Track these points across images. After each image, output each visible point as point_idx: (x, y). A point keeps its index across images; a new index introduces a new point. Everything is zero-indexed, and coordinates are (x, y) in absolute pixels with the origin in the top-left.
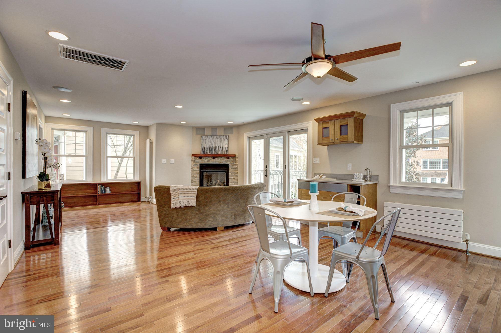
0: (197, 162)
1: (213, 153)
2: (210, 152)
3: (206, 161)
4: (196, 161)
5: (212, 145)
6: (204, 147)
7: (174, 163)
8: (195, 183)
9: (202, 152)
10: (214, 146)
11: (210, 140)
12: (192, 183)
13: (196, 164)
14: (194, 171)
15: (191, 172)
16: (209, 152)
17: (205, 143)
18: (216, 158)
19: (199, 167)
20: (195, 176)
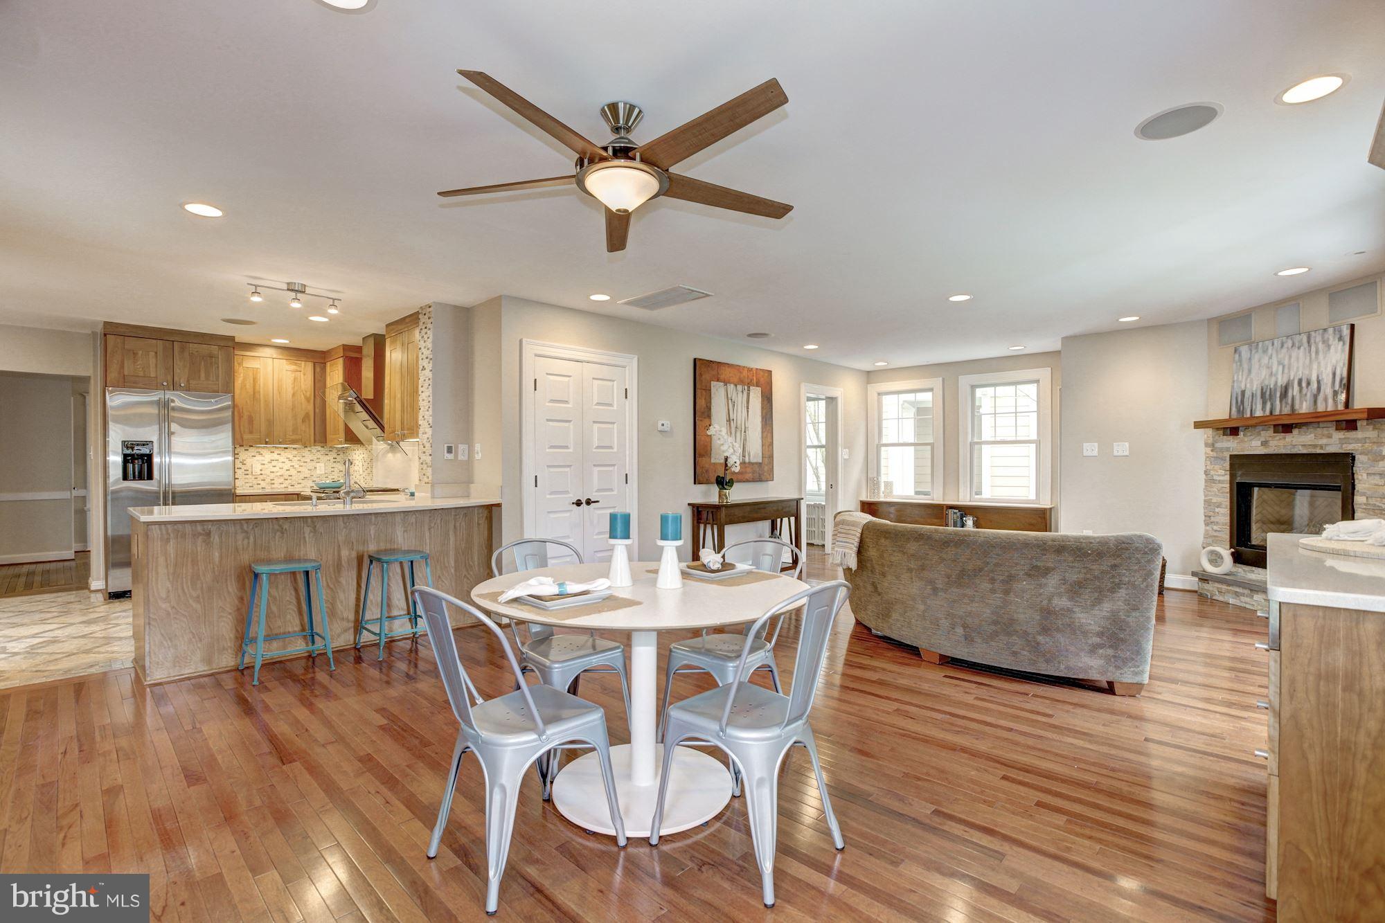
0: (1222, 450)
1: (1277, 412)
2: (1264, 408)
3: (1252, 444)
4: (1218, 445)
5: (1273, 379)
6: (1243, 388)
7: (1127, 453)
8: (1215, 528)
9: (1234, 409)
10: (1281, 381)
11: (1265, 360)
12: (1208, 528)
13: (1220, 455)
14: (1213, 481)
15: (1203, 487)
16: (1259, 406)
17: (1246, 371)
18: (1295, 431)
19: (1228, 468)
20: (1214, 500)
